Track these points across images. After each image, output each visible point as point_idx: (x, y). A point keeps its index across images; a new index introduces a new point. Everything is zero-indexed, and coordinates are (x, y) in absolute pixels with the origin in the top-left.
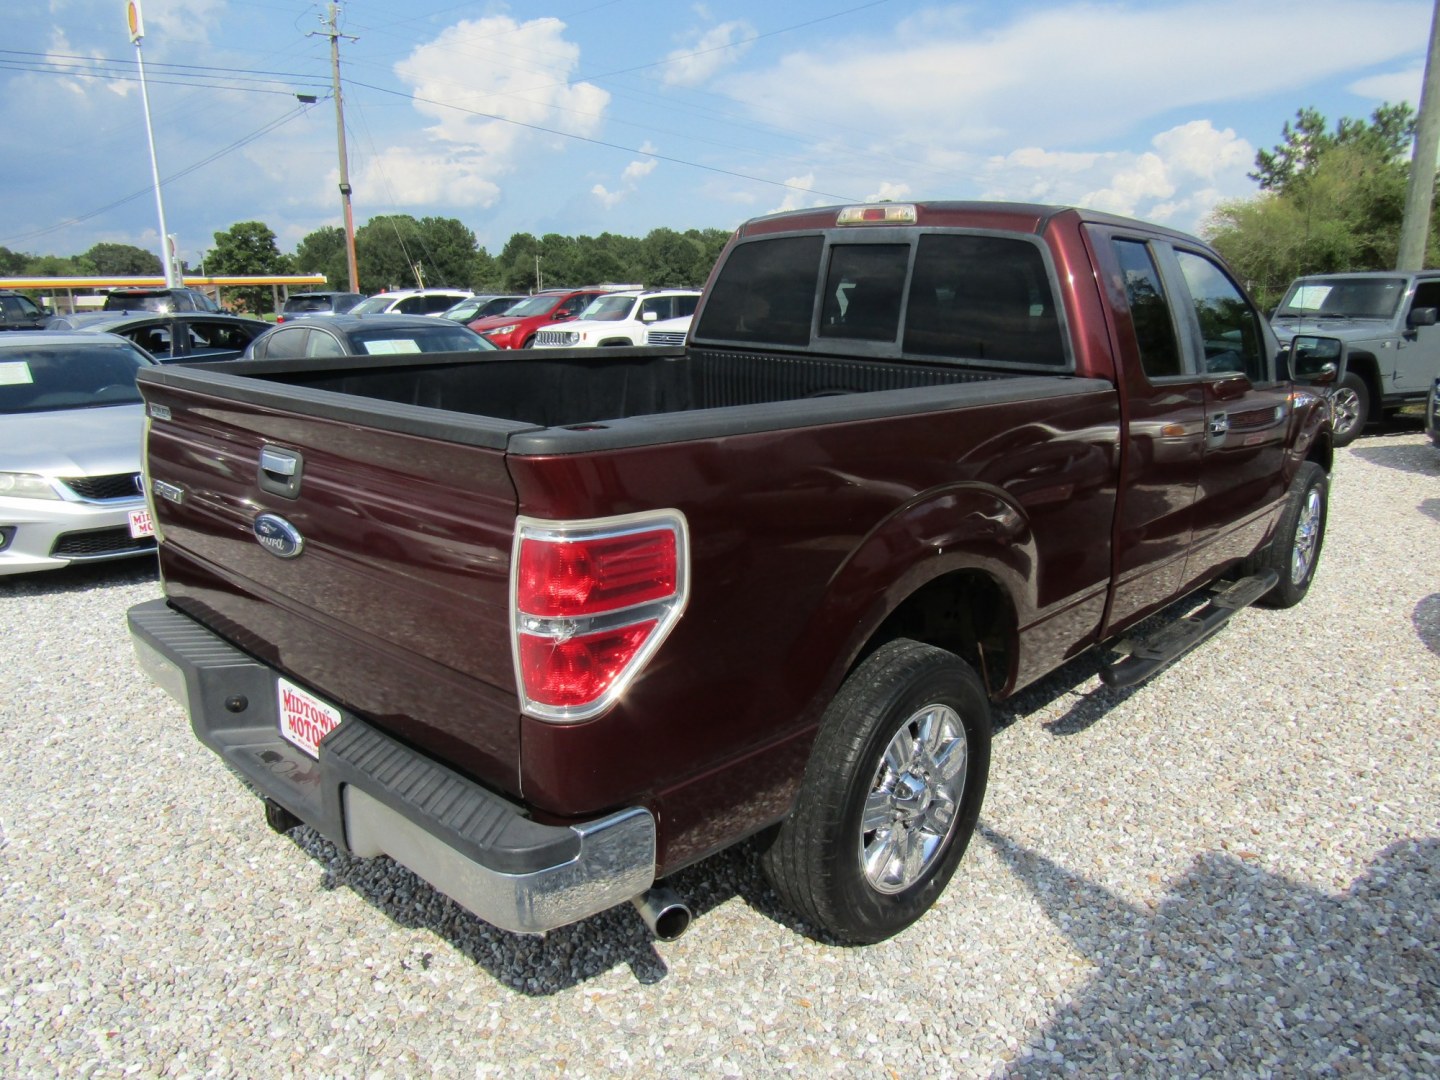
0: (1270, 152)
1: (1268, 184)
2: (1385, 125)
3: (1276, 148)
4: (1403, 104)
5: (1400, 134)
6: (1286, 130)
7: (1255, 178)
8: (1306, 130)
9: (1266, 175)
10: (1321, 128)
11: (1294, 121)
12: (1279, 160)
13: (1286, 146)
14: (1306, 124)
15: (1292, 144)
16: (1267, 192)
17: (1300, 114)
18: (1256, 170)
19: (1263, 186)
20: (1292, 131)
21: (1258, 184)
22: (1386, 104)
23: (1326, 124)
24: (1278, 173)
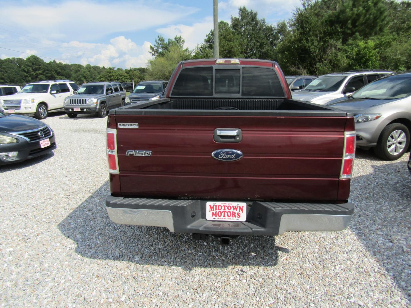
0: (153, 46)
1: (154, 54)
2: (177, 41)
3: (154, 45)
4: (180, 36)
5: (181, 43)
6: (156, 41)
7: (151, 53)
8: (161, 41)
9: (153, 52)
10: (164, 41)
11: (158, 39)
12: (155, 48)
13: (157, 45)
14: (161, 40)
15: (158, 44)
16: (154, 57)
17: (158, 37)
18: (151, 51)
19: (153, 55)
20: (157, 41)
21: (151, 54)
22: (177, 36)
23: (165, 40)
24: (156, 52)
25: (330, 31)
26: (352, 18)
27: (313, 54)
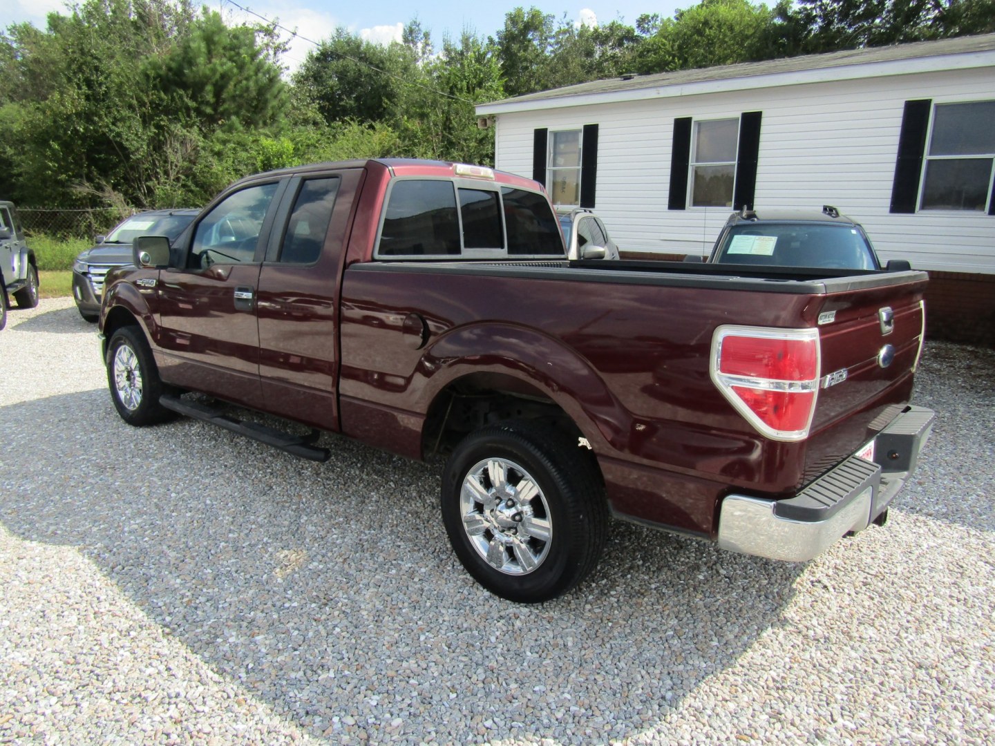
25: (167, 103)
26: (214, 80)
27: (133, 153)
